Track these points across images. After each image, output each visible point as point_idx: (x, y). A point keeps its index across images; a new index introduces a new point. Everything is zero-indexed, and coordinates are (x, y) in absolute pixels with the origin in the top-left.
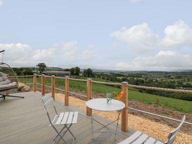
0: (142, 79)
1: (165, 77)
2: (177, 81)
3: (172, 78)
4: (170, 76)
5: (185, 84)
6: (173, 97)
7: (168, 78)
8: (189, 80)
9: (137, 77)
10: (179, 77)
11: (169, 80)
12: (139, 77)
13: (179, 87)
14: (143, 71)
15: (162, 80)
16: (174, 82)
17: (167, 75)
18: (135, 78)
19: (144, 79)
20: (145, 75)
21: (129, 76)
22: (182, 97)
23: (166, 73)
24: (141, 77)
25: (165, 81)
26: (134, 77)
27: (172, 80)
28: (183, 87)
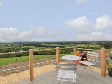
1: (4, 46)
2: (12, 48)
3: (9, 46)
4: (7, 45)
5: (16, 48)
6: (11, 57)
7: (7, 47)
8: (18, 47)
10: (13, 45)
11: (7, 48)
13: (13, 50)
15: (2, 48)
16: (10, 48)
17: (5, 45)
22: (16, 55)
23: (5, 43)
25: (4, 48)
27: (9, 48)
28: (15, 50)
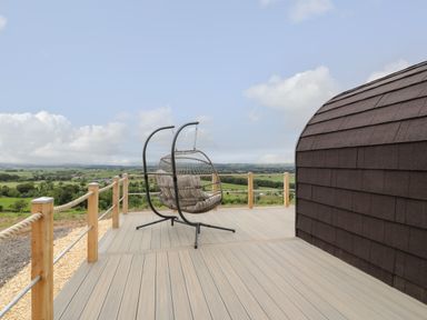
0: (73, 184)
9: (58, 179)
12: (63, 179)
14: (72, 166)
18: (56, 183)
19: (78, 184)
20: (80, 174)
21: (36, 179)
24: (69, 179)
26: (49, 180)
